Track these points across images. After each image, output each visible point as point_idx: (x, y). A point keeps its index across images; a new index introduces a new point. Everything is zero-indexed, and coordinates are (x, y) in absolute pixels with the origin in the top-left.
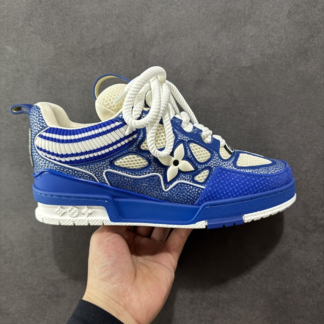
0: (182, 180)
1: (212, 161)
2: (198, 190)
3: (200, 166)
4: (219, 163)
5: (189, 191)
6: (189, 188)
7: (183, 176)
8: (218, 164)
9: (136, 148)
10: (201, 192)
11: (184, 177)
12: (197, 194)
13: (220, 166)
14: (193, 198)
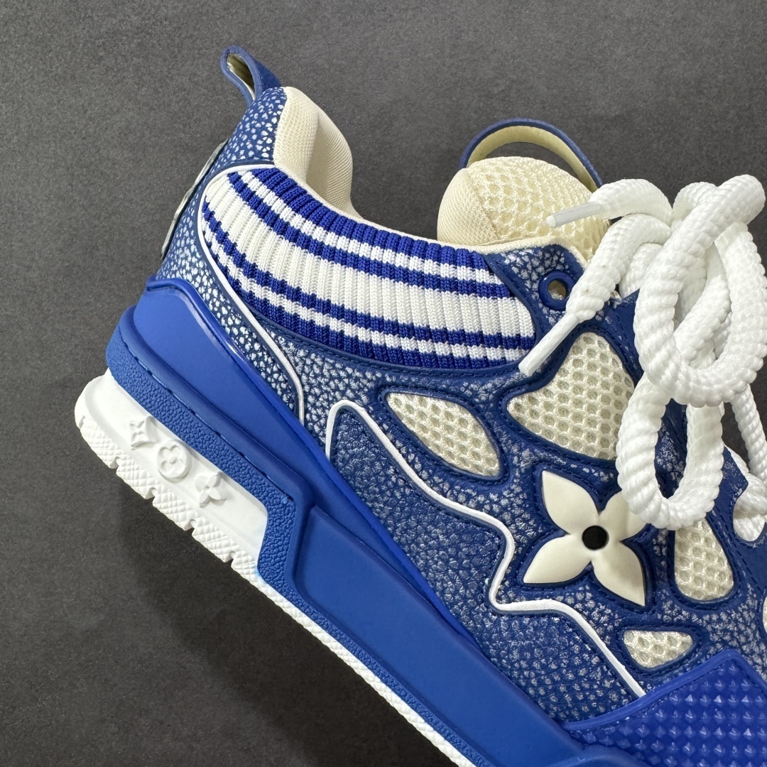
0: (577, 610)
1: (724, 617)
2: (614, 687)
3: (672, 608)
4: (743, 639)
5: (580, 666)
6: (586, 656)
7: (592, 599)
8: (738, 642)
9: (491, 397)
10: (619, 704)
11: (591, 604)
12: (598, 699)
13: (743, 652)
14: (575, 700)
